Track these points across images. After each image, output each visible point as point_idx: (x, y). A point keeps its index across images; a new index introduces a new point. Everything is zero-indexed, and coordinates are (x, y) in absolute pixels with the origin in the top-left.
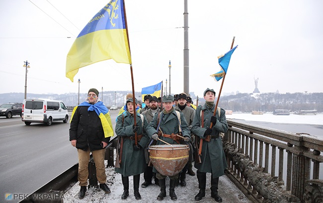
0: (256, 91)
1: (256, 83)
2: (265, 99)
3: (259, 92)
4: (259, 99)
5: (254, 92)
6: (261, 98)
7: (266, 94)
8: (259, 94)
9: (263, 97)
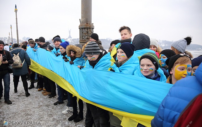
0: (70, 37)
1: (70, 32)
2: (75, 42)
3: (71, 38)
4: (71, 42)
5: (68, 38)
6: (73, 41)
7: (75, 39)
8: (71, 39)
9: (74, 41)
